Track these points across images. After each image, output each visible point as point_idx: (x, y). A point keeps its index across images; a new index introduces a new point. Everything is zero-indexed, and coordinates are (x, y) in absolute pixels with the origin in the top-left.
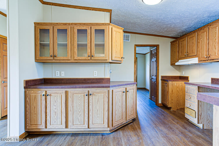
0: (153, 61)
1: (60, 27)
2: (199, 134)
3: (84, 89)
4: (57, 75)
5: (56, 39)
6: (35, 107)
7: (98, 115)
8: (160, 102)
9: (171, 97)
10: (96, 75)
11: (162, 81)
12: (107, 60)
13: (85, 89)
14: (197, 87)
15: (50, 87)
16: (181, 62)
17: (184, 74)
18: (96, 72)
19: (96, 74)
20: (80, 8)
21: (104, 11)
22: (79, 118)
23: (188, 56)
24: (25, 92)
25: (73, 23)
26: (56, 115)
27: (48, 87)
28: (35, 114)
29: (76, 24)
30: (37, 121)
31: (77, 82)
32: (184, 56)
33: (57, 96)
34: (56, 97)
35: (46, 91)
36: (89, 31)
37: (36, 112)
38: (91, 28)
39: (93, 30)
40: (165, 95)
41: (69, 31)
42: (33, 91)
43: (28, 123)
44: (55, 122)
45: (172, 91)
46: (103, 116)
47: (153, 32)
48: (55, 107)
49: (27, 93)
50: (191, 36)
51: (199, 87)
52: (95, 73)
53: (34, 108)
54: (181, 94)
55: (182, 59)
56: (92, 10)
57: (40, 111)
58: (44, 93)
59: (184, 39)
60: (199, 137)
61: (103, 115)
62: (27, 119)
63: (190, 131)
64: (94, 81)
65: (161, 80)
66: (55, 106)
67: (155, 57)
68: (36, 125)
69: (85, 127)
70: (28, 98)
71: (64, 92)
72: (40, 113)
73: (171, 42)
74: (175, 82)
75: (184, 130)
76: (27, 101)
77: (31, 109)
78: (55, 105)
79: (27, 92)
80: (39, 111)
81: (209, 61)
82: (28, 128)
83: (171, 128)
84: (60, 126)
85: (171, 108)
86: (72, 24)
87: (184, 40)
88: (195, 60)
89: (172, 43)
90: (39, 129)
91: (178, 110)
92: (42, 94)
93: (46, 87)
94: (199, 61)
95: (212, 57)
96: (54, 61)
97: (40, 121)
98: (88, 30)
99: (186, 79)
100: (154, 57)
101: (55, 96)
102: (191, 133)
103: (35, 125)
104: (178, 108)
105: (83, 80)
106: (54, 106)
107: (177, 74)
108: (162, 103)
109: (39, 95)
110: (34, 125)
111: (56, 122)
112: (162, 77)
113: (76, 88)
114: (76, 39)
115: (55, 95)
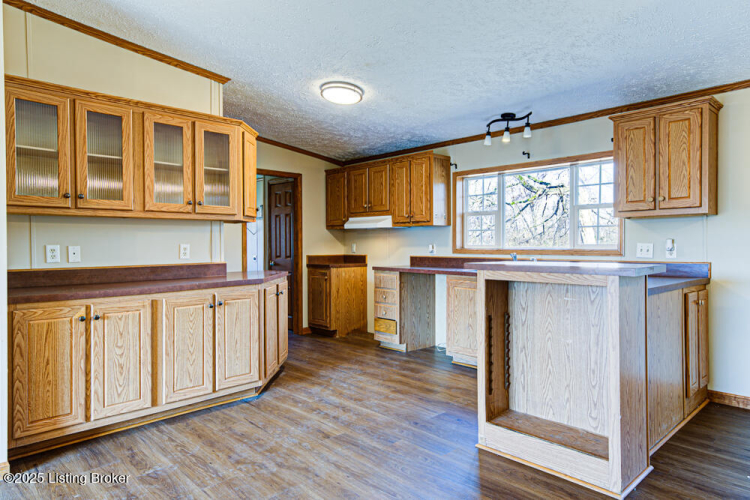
0: (276, 216)
1: (98, 107)
2: (405, 358)
3: (200, 291)
4: (53, 257)
5: (85, 142)
6: (48, 360)
7: (238, 354)
8: (305, 324)
9: (336, 306)
10: (188, 256)
11: (311, 269)
12: (234, 215)
13: (205, 291)
14: (398, 273)
15: (102, 291)
16: (353, 223)
17: (356, 250)
18: (188, 246)
19: (188, 252)
20: (136, 51)
21: (207, 77)
22: (191, 369)
23: (370, 211)
24: (11, 316)
25: (142, 103)
26: (121, 374)
27: (97, 292)
28: (49, 382)
29: (149, 106)
30: (56, 405)
31: (129, 278)
32: (362, 210)
33: (127, 317)
34: (123, 319)
35: (88, 308)
36: (187, 133)
37: (51, 378)
38: (194, 124)
39: (200, 132)
40: (321, 304)
41: (128, 123)
42: (40, 312)
43: (20, 420)
44: (119, 395)
45: (338, 292)
46: (248, 354)
47: (294, 140)
48: (119, 352)
49: (17, 318)
50: (378, 169)
51: (401, 273)
52: (185, 249)
53: (43, 365)
54: (354, 296)
55: (356, 216)
56: (176, 66)
57: (66, 372)
58: (82, 312)
59: (361, 171)
60: (408, 362)
61: (248, 351)
62: (18, 407)
63: (392, 359)
64: (182, 273)
65: (308, 266)
66: (120, 347)
67: (286, 205)
68: (53, 417)
69: (206, 389)
70: (20, 334)
71: (148, 303)
72: (67, 377)
73: (326, 171)
74: (343, 269)
75: (383, 360)
76: (18, 346)
77: (33, 371)
78: (119, 344)
79: (18, 314)
80: (62, 371)
81: (411, 225)
82: (18, 434)
83: (362, 362)
84: (135, 405)
85: (335, 332)
86: (137, 103)
87: (362, 174)
88: (386, 221)
89: (328, 173)
90: (59, 432)
91: (348, 334)
92: (77, 316)
93: (88, 292)
94: (394, 223)
95: (417, 218)
96: (74, 212)
97: (67, 403)
98: (185, 129)
99: (360, 260)
100: (283, 203)
101: (120, 319)
102: (395, 360)
103: (49, 418)
104: (350, 330)
105: (148, 271)
106: (117, 349)
107: (339, 250)
108: (310, 327)
109: (63, 323)
110: (45, 419)
111: (123, 396)
112: (310, 258)
113: (181, 289)
114: (150, 150)
115: (120, 315)
